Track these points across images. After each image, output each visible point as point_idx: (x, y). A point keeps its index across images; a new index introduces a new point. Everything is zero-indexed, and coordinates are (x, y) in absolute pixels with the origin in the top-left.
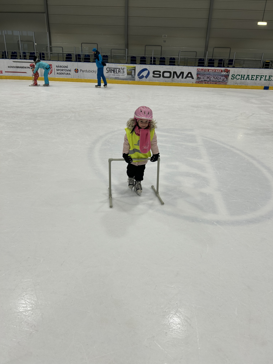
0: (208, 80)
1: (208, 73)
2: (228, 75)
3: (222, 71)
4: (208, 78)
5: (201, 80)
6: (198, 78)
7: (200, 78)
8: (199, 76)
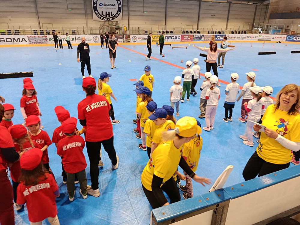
0: (36, 42)
1: (34, 38)
2: (47, 39)
3: (42, 37)
4: (35, 41)
5: (31, 42)
6: (29, 41)
7: (31, 41)
8: (30, 40)
